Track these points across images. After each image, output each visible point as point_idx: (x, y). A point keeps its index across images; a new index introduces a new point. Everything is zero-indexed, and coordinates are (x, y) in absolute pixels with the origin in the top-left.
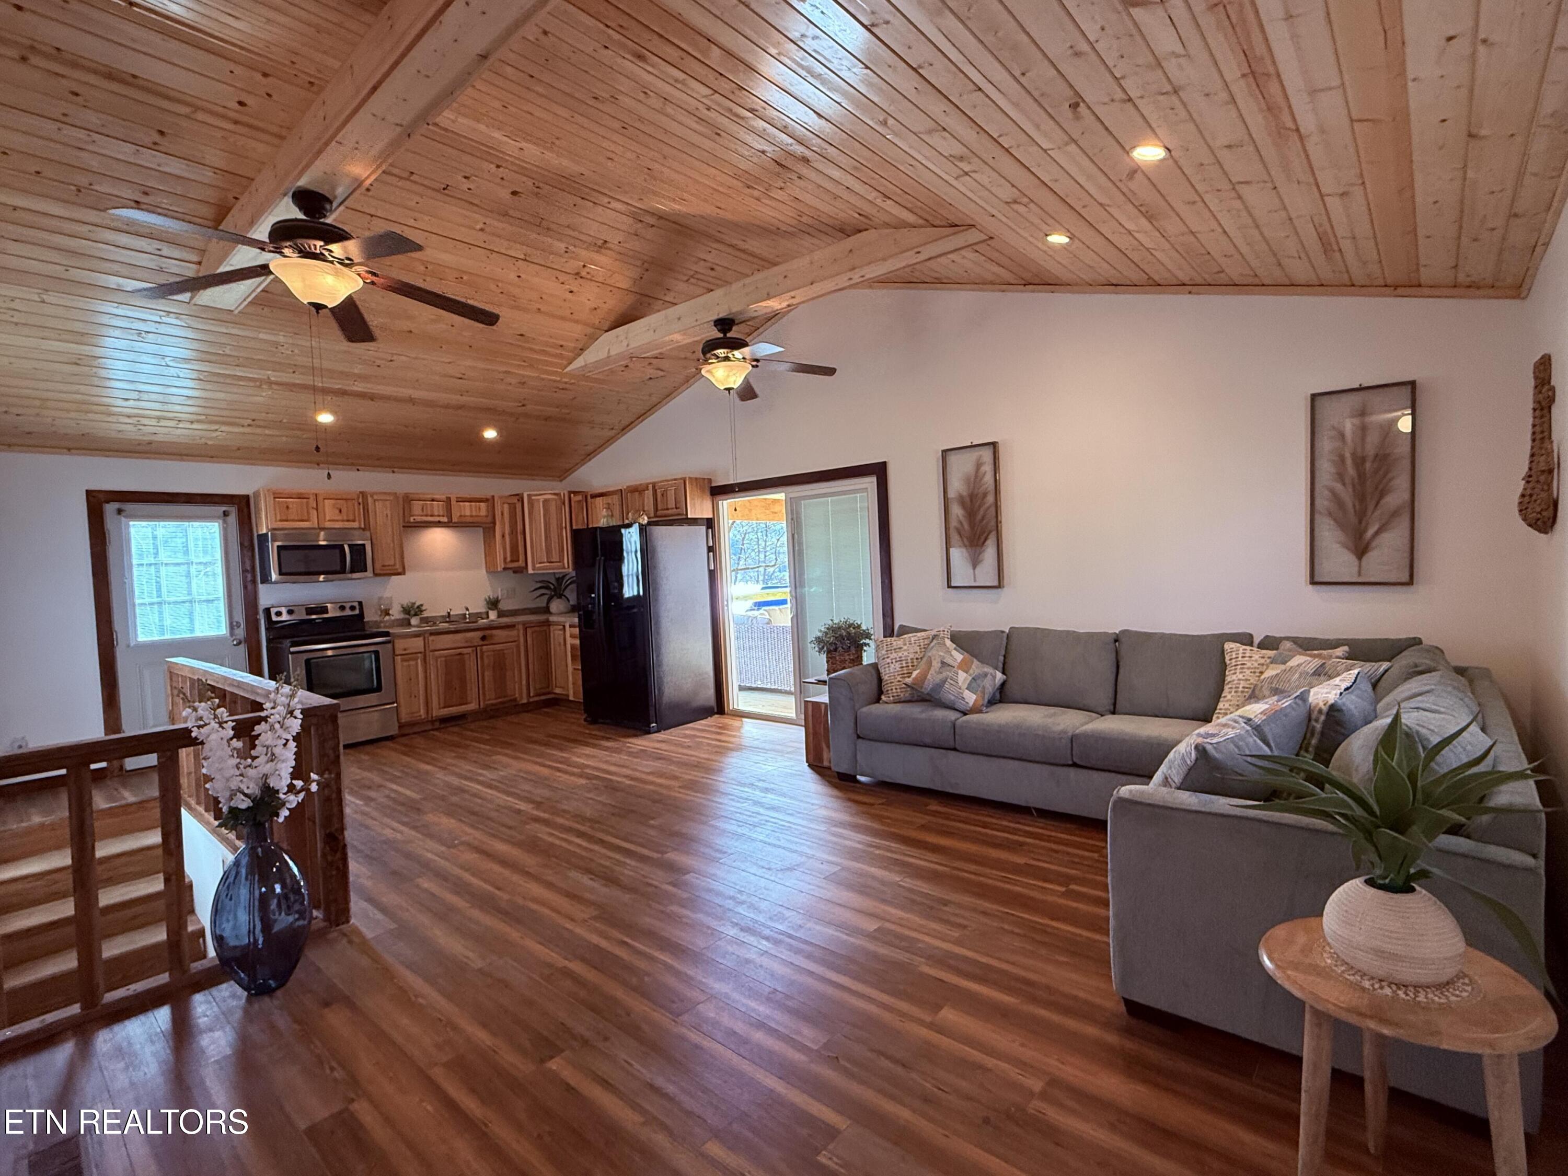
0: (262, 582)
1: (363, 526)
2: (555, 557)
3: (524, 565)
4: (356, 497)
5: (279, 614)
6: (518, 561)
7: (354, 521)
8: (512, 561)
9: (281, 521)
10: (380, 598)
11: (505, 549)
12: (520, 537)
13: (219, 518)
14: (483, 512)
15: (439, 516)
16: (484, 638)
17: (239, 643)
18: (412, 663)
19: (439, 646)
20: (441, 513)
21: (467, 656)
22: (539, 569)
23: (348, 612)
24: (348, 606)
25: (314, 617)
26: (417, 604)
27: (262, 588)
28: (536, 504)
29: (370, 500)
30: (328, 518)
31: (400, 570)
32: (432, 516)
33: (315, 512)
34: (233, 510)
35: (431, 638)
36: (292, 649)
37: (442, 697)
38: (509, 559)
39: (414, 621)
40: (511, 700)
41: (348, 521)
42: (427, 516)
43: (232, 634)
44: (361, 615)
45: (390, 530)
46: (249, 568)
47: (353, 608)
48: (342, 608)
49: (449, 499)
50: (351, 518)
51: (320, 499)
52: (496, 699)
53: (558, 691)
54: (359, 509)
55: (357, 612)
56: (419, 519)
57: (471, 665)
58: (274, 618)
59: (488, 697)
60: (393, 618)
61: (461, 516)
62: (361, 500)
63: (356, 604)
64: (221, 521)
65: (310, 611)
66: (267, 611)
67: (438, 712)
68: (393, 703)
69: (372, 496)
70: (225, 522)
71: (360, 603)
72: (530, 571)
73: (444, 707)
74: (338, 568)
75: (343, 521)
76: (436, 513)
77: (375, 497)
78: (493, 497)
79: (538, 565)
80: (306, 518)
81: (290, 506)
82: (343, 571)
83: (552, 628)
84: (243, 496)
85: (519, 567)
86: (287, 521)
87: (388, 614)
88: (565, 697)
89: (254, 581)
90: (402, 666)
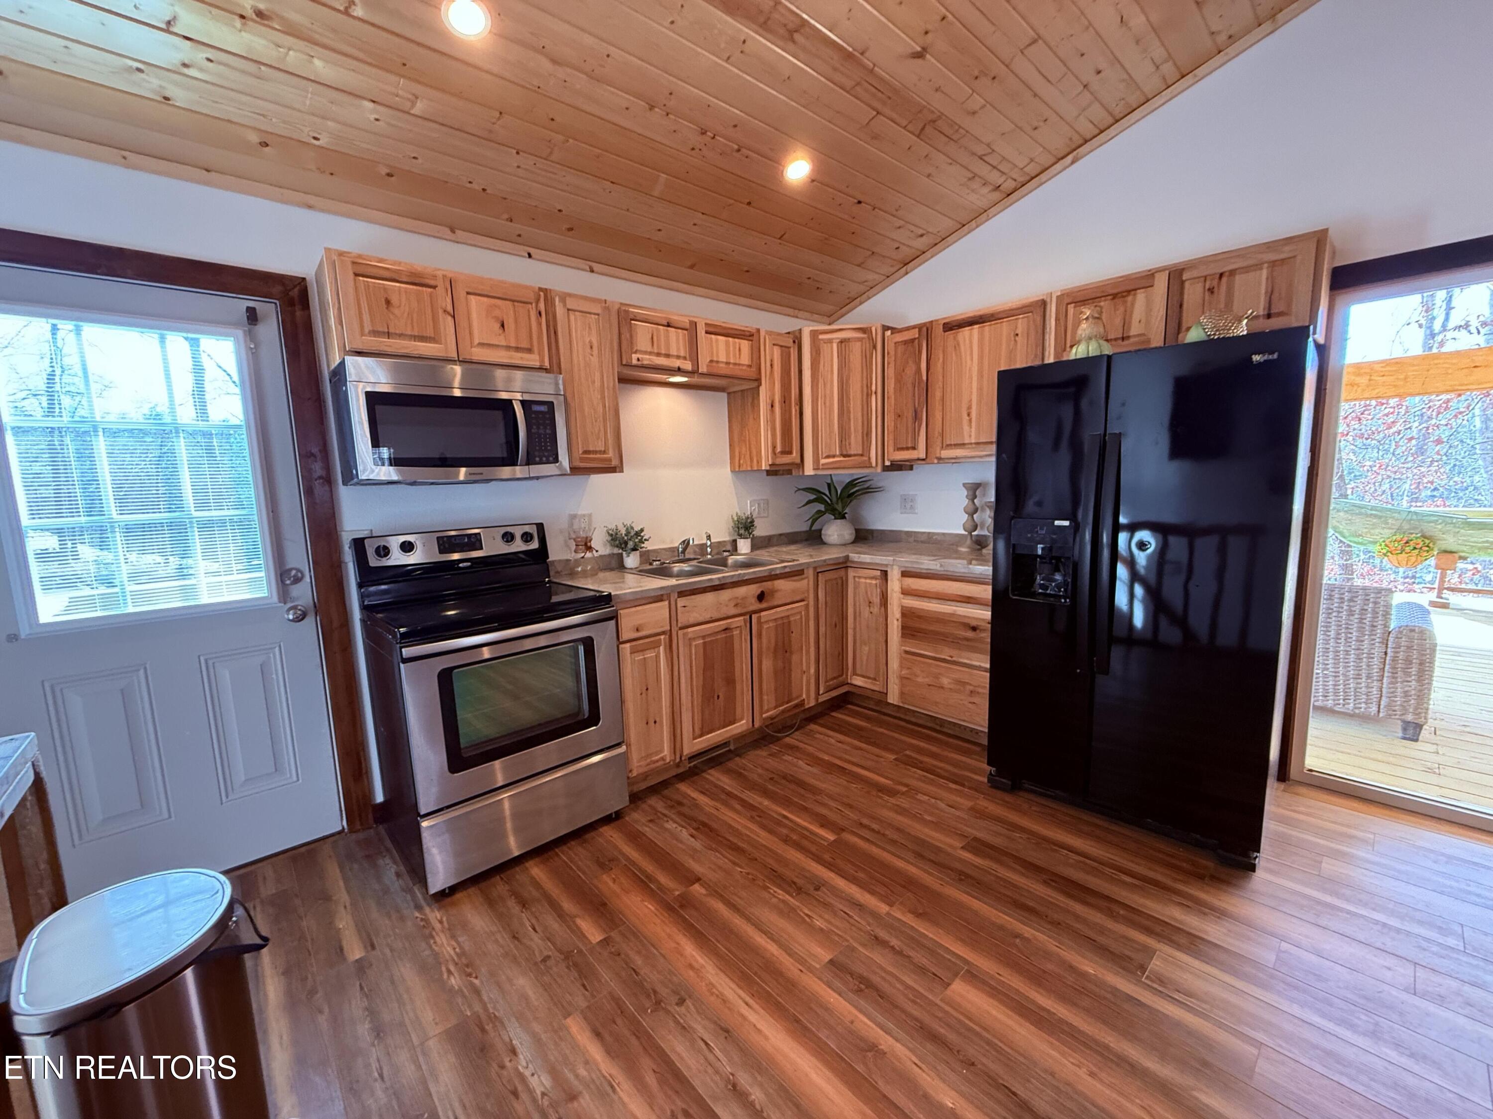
0: (345, 483)
1: (547, 364)
2: (855, 447)
3: (798, 461)
4: (531, 297)
5: (384, 551)
6: (790, 453)
7: (529, 351)
8: (783, 452)
9: (375, 333)
10: (573, 517)
11: (773, 429)
12: (794, 410)
13: (236, 324)
14: (745, 359)
15: (678, 357)
16: (761, 597)
17: (301, 617)
18: (650, 654)
19: (694, 617)
20: (682, 354)
21: (736, 632)
22: (826, 467)
23: (518, 546)
24: (518, 532)
25: (456, 556)
26: (637, 529)
27: (346, 495)
28: (825, 348)
29: (560, 311)
30: (476, 341)
31: (615, 462)
32: (668, 356)
33: (450, 319)
34: (269, 310)
35: (681, 602)
36: (407, 652)
37: (697, 717)
38: (779, 449)
39: (632, 561)
40: (796, 706)
41: (518, 349)
42: (658, 354)
43: (284, 595)
44: (542, 553)
45: (597, 376)
46: (315, 450)
47: (527, 537)
48: (508, 537)
49: (694, 325)
50: (525, 344)
51: (460, 293)
52: (776, 707)
53: (858, 681)
54: (540, 324)
55: (535, 545)
56: (647, 360)
57: (742, 647)
58: (374, 561)
59: (766, 708)
60: (596, 554)
61: (711, 361)
62: (542, 306)
63: (533, 530)
64: (240, 333)
65: (446, 544)
66: (359, 544)
67: (692, 745)
68: (618, 745)
69: (563, 300)
70: (251, 336)
71: (540, 527)
72: (809, 470)
73: (701, 736)
74: (500, 452)
75: (508, 348)
76: (674, 352)
77: (571, 304)
78: (758, 331)
79: (823, 461)
80: (430, 332)
81: (394, 300)
82: (511, 461)
83: (851, 573)
84: (292, 279)
85: (792, 464)
86: (389, 335)
87: (589, 548)
88: (877, 697)
89: (328, 480)
90: (633, 662)
